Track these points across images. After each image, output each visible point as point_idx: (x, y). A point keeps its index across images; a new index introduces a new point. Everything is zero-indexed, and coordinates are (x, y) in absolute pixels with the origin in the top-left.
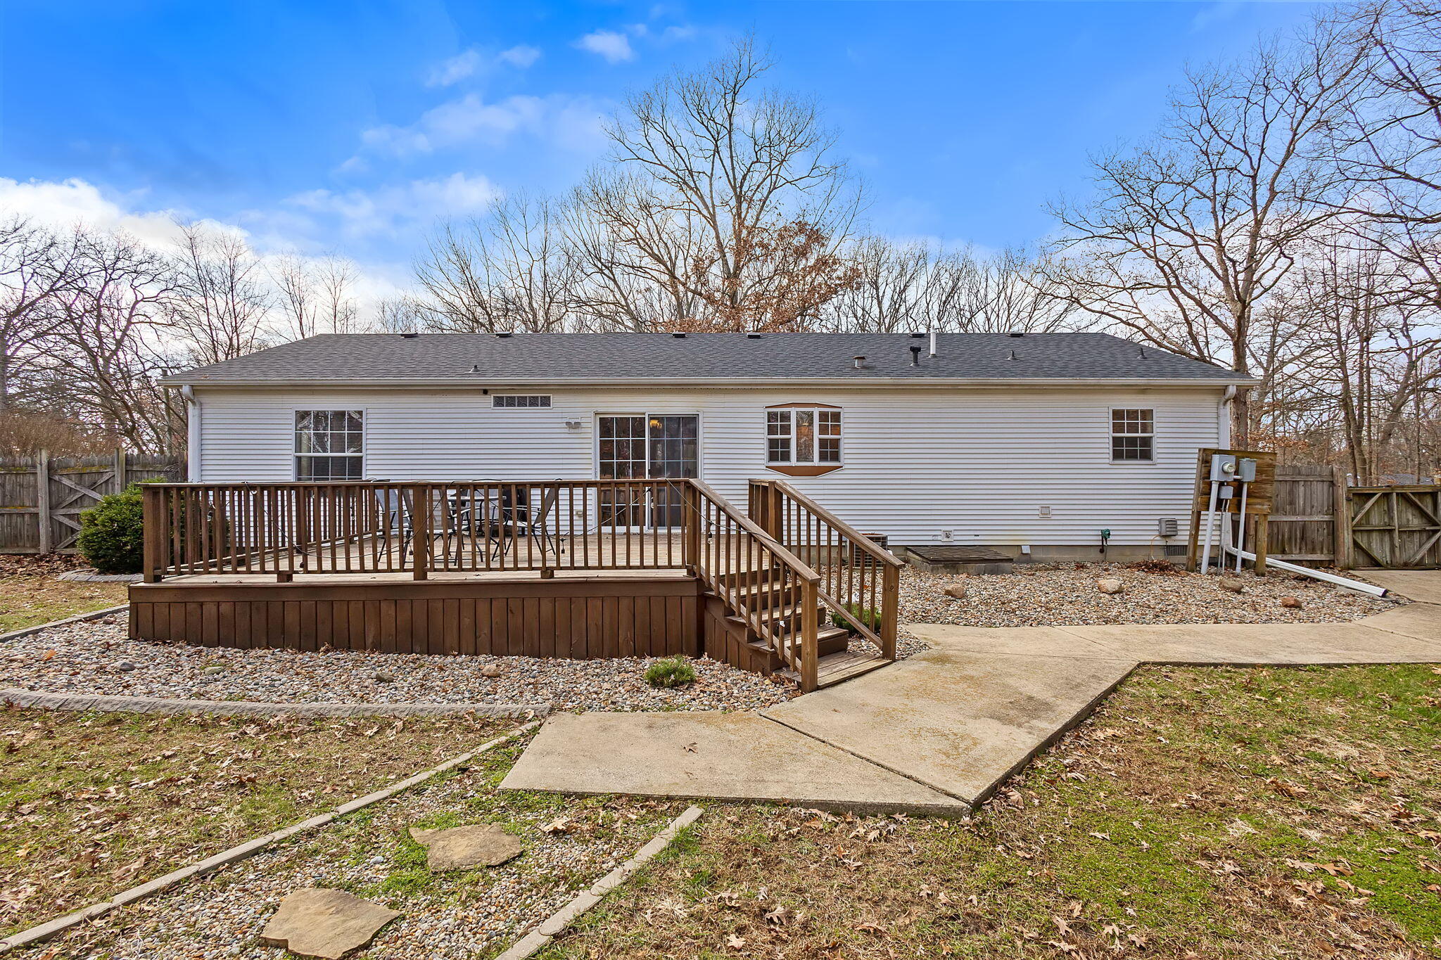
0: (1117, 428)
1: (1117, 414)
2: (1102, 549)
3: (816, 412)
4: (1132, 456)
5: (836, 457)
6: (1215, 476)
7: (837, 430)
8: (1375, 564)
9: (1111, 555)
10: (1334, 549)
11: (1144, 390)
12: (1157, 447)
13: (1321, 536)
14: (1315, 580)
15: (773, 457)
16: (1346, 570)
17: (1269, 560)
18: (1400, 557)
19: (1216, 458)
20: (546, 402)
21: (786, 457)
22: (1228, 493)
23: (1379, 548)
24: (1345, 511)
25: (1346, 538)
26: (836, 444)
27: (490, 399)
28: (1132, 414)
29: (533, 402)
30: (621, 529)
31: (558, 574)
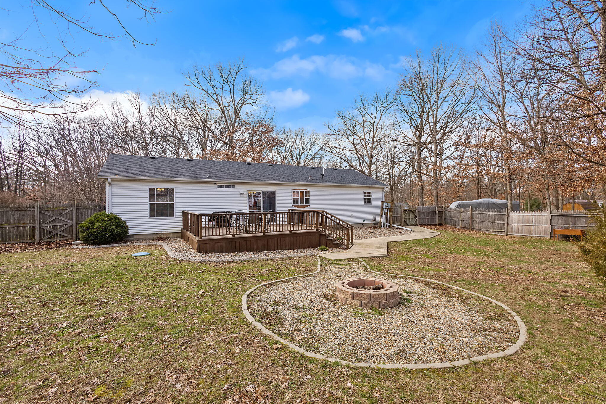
0: (365, 196)
1: (365, 193)
2: (363, 224)
3: (305, 191)
4: (368, 202)
5: (308, 203)
6: (384, 207)
7: (309, 196)
8: (407, 225)
9: (365, 225)
10: (401, 223)
11: (369, 188)
12: (372, 201)
13: (399, 219)
14: (400, 228)
15: (294, 203)
16: (403, 226)
17: (392, 225)
18: (411, 223)
19: (384, 203)
20: (233, 187)
21: (297, 203)
22: (386, 211)
23: (408, 222)
24: (403, 214)
25: (403, 220)
26: (308, 199)
27: (216, 186)
28: (368, 193)
29: (230, 187)
30: (272, 223)
31: (292, 232)
